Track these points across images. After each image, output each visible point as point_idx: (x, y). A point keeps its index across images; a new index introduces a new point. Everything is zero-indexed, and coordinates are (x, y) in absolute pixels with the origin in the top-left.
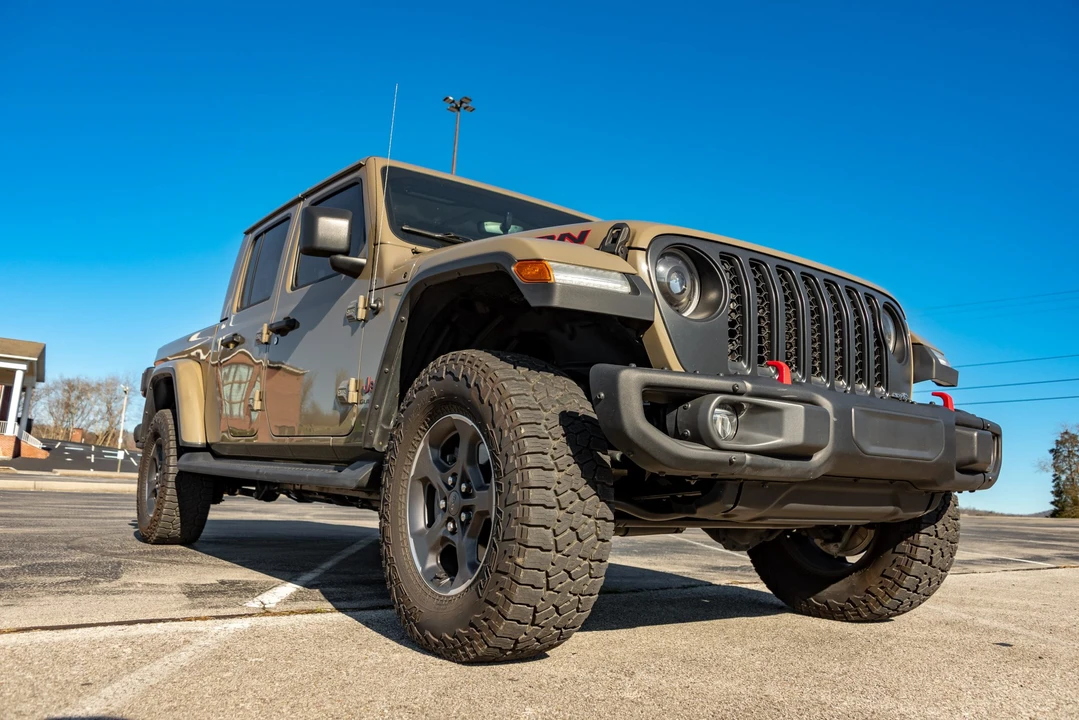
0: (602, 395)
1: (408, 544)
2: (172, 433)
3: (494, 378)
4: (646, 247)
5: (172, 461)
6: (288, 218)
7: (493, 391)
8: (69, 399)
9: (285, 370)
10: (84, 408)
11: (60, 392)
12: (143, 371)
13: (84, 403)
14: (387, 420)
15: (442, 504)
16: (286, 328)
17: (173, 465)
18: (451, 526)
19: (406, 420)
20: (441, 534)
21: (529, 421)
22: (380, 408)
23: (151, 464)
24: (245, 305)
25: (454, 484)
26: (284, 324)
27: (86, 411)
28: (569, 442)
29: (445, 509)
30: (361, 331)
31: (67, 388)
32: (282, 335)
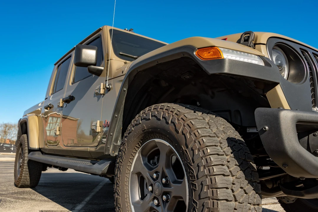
0: (267, 128)
1: (131, 208)
2: (26, 144)
3: (185, 118)
4: (265, 43)
5: (26, 155)
6: (70, 56)
7: (184, 126)
8: (5, 130)
9: (69, 119)
10: (10, 132)
11: (3, 128)
12: (19, 120)
13: (10, 131)
14: (116, 141)
15: (150, 188)
16: (69, 100)
17: (27, 156)
18: (156, 202)
19: (128, 141)
20: (150, 205)
21: (211, 145)
22: (113, 135)
23: (20, 156)
24: (54, 92)
25: (157, 178)
26: (68, 98)
27: (11, 133)
28: (235, 157)
29: (152, 192)
30: (102, 99)
31: (5, 126)
32: (68, 103)
